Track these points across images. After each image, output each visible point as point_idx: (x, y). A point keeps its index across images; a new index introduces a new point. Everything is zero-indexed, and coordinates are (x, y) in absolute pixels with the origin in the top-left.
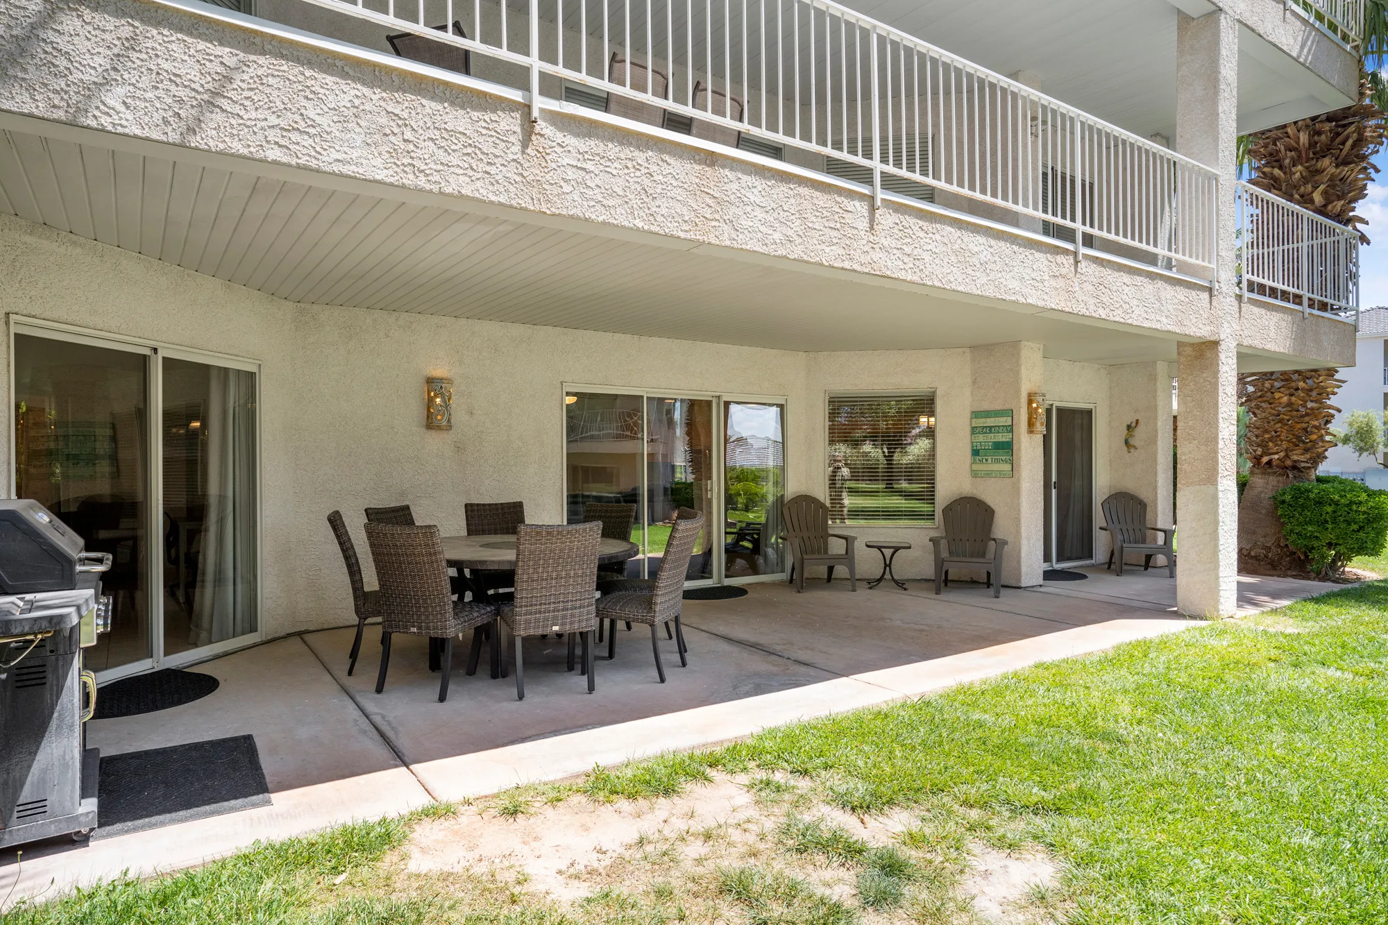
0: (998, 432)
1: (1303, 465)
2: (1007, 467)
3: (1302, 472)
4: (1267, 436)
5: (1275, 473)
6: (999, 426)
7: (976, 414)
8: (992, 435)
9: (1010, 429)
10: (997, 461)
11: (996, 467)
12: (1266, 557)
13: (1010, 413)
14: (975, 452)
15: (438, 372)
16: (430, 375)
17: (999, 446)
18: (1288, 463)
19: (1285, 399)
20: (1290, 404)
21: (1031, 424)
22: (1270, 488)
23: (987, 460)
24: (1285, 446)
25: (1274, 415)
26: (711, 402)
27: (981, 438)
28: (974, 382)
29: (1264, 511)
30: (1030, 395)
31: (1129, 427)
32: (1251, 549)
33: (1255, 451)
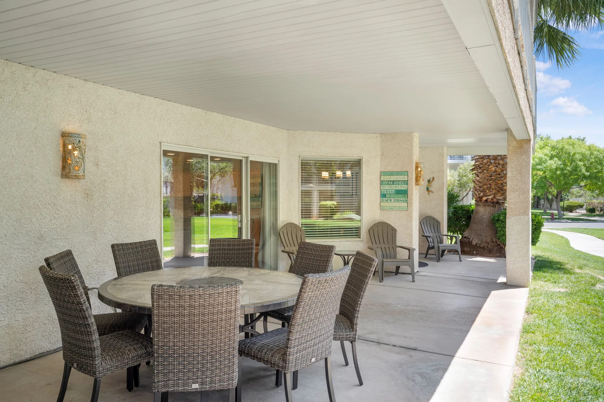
0: (399, 184)
1: (501, 201)
2: (405, 204)
3: (500, 205)
4: (485, 187)
5: (489, 205)
6: (399, 181)
7: (383, 173)
8: (394, 186)
9: (406, 182)
10: (398, 201)
11: (397, 204)
12: (487, 247)
13: (406, 173)
14: (383, 196)
15: (70, 128)
16: (64, 130)
17: (398, 192)
18: (495, 200)
19: (493, 169)
20: (495, 171)
21: (417, 180)
22: (487, 213)
23: (391, 200)
24: (494, 192)
25: (488, 176)
26: (241, 161)
27: (387, 187)
28: (382, 154)
29: (485, 224)
30: (417, 163)
31: (429, 181)
32: (480, 244)
33: (479, 194)
